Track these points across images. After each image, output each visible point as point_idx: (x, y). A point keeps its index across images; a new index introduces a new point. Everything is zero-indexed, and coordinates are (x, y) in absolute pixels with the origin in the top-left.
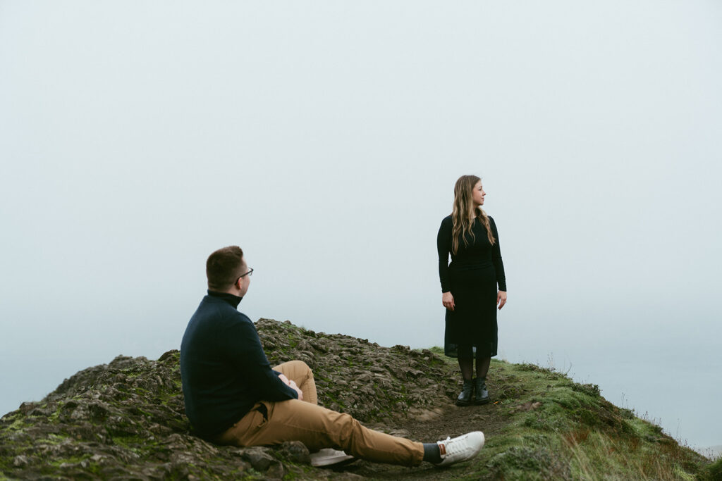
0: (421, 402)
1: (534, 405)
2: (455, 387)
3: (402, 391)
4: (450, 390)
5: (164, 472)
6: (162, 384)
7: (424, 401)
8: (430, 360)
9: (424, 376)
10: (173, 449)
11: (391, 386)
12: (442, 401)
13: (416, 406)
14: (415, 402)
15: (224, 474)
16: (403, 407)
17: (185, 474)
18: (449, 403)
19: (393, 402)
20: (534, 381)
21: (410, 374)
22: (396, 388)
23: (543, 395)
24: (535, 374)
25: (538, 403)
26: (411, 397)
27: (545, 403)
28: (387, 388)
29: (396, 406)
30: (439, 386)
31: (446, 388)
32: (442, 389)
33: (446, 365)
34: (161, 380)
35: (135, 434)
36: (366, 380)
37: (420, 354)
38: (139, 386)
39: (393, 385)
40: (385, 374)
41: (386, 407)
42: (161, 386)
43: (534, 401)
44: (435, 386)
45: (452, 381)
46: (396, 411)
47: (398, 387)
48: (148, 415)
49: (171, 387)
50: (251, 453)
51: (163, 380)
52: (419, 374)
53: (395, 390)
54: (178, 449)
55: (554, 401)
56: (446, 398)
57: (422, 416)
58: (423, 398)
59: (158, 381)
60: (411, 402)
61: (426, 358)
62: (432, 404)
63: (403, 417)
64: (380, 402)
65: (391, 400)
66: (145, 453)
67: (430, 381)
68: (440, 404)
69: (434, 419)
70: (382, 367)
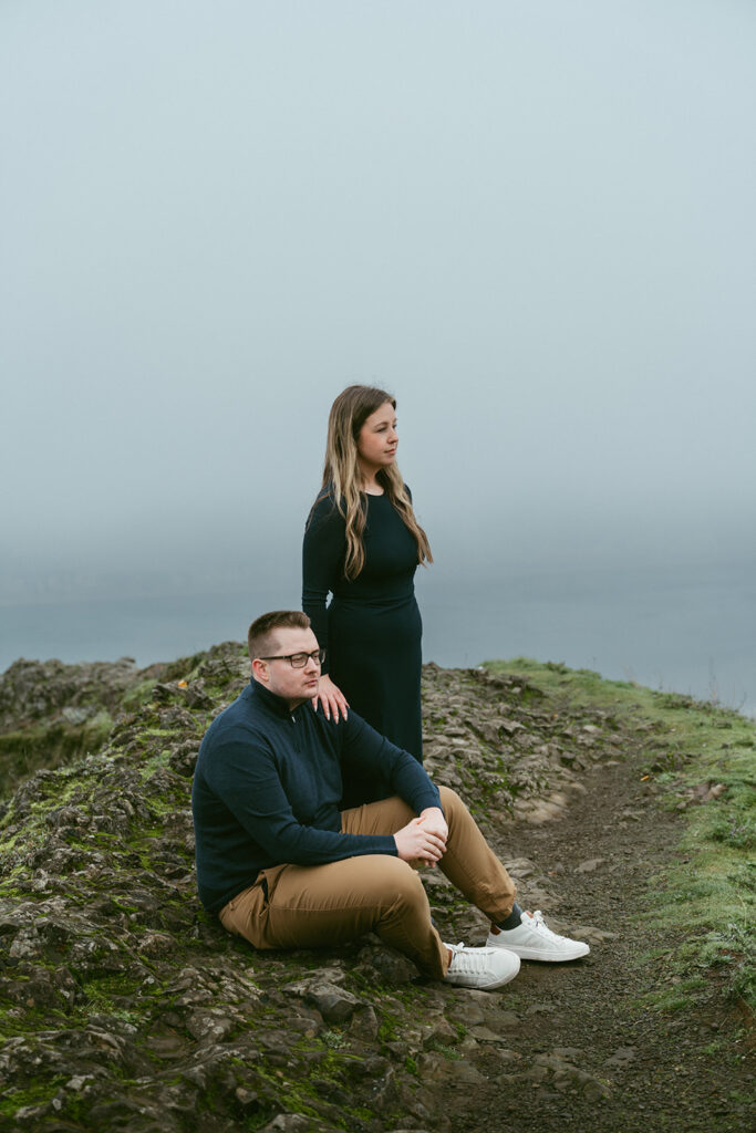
0: (531, 787)
1: (715, 790)
2: (573, 748)
3: (499, 770)
4: (568, 755)
5: (197, 1091)
6: (132, 813)
7: (535, 785)
8: (522, 692)
9: (524, 732)
10: (190, 1003)
11: (484, 763)
12: (561, 778)
13: (526, 796)
14: (523, 788)
15: (290, 1064)
16: (506, 801)
17: (229, 1087)
18: (571, 782)
19: (489, 791)
20: (696, 733)
21: (503, 731)
22: (490, 764)
23: (723, 765)
24: (692, 715)
25: (719, 786)
26: (515, 781)
27: (731, 785)
28: (477, 766)
29: (495, 800)
30: (550, 748)
31: (561, 752)
32: (555, 753)
33: (546, 697)
34: (130, 807)
35: (120, 971)
36: (444, 756)
37: (507, 685)
38: (100, 830)
39: (484, 759)
40: (468, 739)
41: (479, 802)
42: (132, 818)
43: (712, 783)
44: (544, 748)
45: (567, 736)
46: (495, 809)
47: (492, 762)
48: (131, 912)
49: (147, 816)
50: (319, 993)
51: (135, 805)
52: (517, 730)
53: (488, 769)
54: (200, 1003)
55: (746, 783)
56: (565, 772)
57: (537, 813)
58: (534, 779)
59: (127, 811)
60: (516, 789)
61: (517, 690)
62: (546, 787)
63: (507, 817)
64: (469, 795)
65: (486, 788)
66: (143, 1020)
67: (534, 739)
68: (559, 787)
69: (555, 816)
70: (461, 726)
